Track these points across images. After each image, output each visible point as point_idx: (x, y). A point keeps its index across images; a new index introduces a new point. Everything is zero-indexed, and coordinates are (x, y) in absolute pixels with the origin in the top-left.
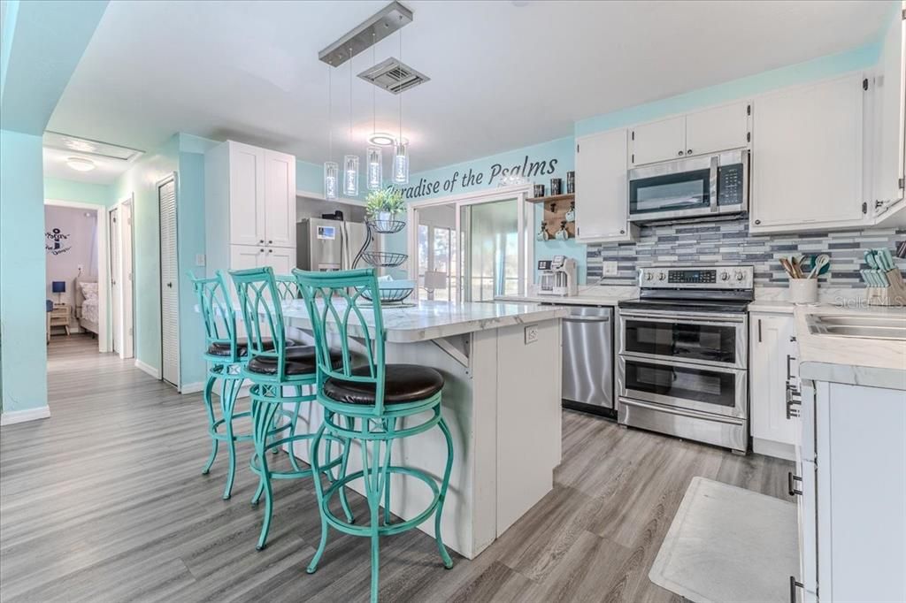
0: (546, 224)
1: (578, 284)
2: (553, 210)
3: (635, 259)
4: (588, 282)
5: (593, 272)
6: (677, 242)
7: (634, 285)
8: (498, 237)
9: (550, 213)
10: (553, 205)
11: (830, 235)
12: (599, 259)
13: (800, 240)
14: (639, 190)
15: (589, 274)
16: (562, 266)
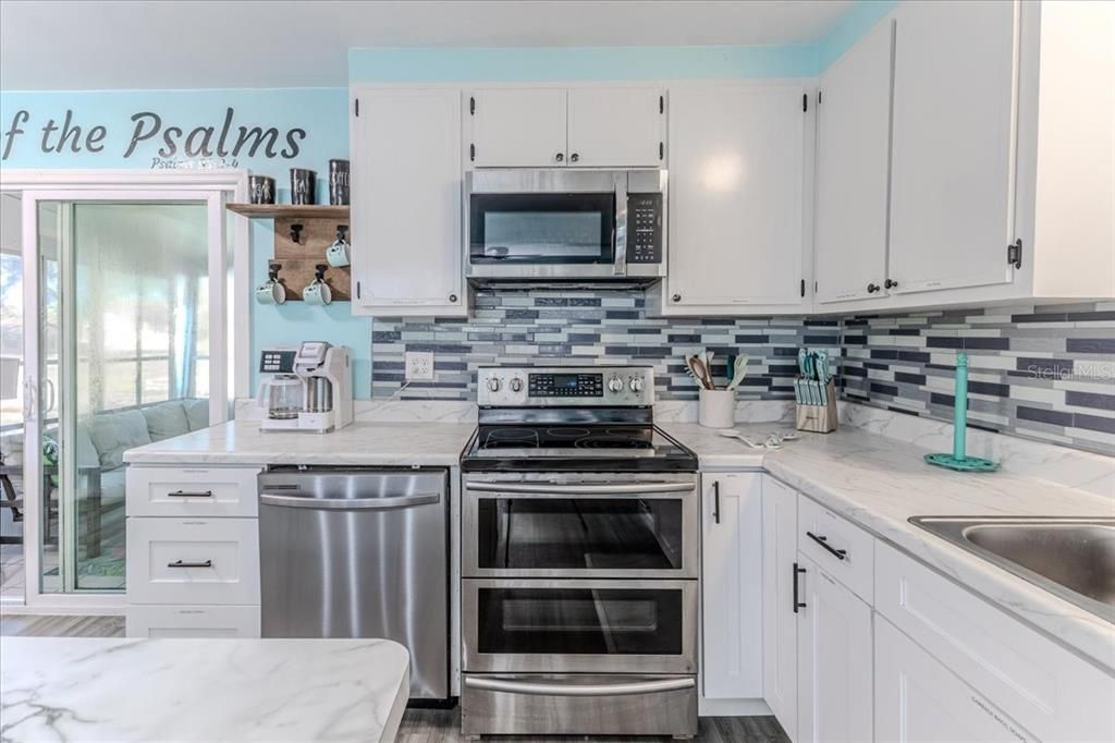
0: (279, 267)
1: (354, 398)
2: (296, 239)
3: (468, 349)
4: (374, 393)
5: (385, 373)
6: (537, 321)
7: (465, 399)
8: (181, 285)
9: (288, 243)
10: (297, 229)
11: (737, 322)
12: (399, 347)
13: (703, 327)
14: (488, 216)
15: (376, 377)
16: (321, 364)
